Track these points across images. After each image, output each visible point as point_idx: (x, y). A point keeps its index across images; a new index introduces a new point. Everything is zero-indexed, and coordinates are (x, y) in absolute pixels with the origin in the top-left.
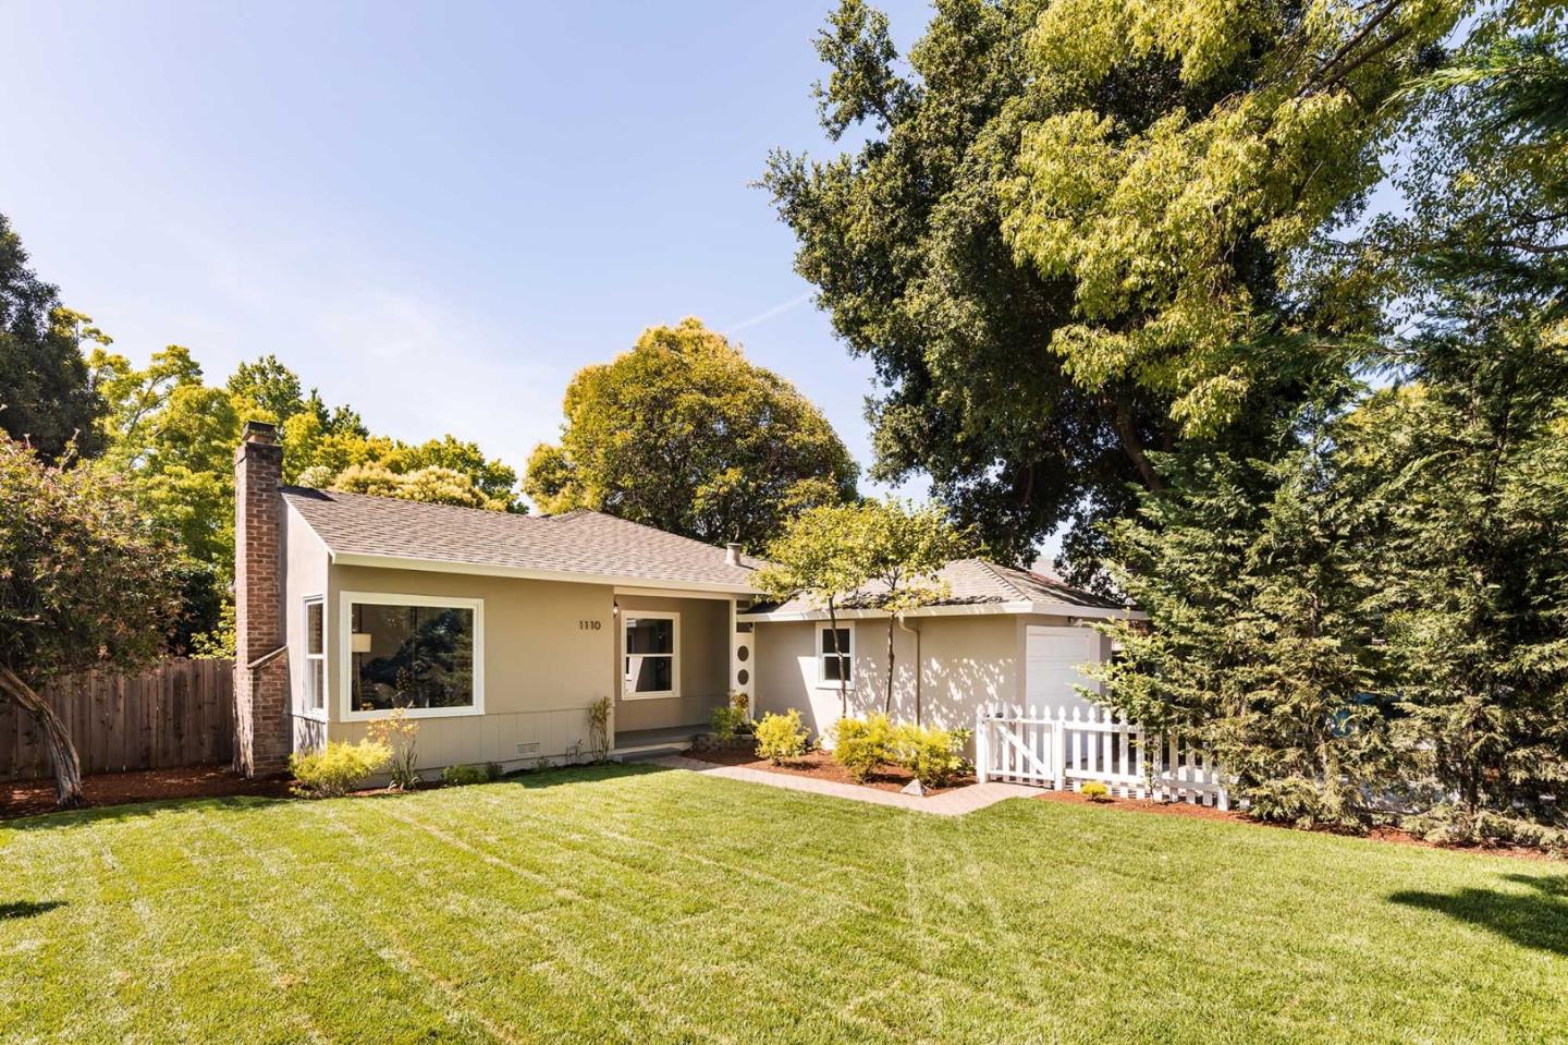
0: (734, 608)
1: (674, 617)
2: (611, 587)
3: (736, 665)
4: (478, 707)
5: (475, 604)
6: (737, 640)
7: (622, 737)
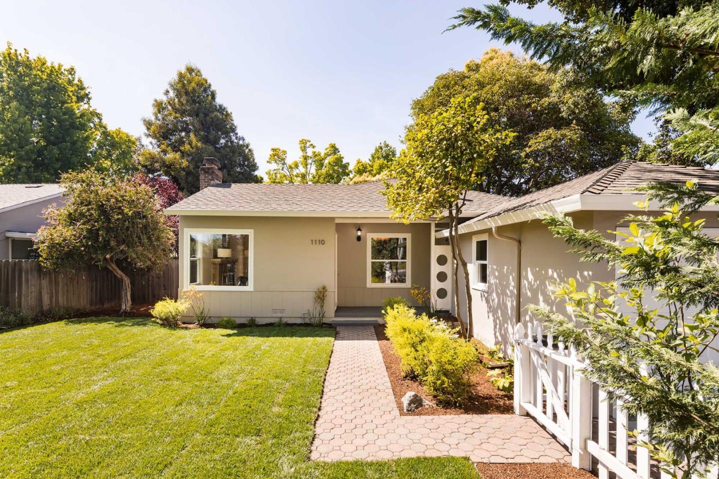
0: (433, 228)
1: (408, 236)
2: (333, 219)
3: (435, 269)
4: (250, 287)
5: (250, 232)
6: (436, 251)
7: (340, 310)
